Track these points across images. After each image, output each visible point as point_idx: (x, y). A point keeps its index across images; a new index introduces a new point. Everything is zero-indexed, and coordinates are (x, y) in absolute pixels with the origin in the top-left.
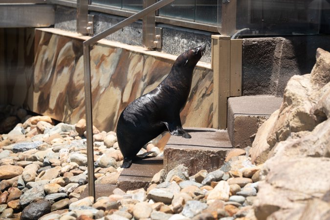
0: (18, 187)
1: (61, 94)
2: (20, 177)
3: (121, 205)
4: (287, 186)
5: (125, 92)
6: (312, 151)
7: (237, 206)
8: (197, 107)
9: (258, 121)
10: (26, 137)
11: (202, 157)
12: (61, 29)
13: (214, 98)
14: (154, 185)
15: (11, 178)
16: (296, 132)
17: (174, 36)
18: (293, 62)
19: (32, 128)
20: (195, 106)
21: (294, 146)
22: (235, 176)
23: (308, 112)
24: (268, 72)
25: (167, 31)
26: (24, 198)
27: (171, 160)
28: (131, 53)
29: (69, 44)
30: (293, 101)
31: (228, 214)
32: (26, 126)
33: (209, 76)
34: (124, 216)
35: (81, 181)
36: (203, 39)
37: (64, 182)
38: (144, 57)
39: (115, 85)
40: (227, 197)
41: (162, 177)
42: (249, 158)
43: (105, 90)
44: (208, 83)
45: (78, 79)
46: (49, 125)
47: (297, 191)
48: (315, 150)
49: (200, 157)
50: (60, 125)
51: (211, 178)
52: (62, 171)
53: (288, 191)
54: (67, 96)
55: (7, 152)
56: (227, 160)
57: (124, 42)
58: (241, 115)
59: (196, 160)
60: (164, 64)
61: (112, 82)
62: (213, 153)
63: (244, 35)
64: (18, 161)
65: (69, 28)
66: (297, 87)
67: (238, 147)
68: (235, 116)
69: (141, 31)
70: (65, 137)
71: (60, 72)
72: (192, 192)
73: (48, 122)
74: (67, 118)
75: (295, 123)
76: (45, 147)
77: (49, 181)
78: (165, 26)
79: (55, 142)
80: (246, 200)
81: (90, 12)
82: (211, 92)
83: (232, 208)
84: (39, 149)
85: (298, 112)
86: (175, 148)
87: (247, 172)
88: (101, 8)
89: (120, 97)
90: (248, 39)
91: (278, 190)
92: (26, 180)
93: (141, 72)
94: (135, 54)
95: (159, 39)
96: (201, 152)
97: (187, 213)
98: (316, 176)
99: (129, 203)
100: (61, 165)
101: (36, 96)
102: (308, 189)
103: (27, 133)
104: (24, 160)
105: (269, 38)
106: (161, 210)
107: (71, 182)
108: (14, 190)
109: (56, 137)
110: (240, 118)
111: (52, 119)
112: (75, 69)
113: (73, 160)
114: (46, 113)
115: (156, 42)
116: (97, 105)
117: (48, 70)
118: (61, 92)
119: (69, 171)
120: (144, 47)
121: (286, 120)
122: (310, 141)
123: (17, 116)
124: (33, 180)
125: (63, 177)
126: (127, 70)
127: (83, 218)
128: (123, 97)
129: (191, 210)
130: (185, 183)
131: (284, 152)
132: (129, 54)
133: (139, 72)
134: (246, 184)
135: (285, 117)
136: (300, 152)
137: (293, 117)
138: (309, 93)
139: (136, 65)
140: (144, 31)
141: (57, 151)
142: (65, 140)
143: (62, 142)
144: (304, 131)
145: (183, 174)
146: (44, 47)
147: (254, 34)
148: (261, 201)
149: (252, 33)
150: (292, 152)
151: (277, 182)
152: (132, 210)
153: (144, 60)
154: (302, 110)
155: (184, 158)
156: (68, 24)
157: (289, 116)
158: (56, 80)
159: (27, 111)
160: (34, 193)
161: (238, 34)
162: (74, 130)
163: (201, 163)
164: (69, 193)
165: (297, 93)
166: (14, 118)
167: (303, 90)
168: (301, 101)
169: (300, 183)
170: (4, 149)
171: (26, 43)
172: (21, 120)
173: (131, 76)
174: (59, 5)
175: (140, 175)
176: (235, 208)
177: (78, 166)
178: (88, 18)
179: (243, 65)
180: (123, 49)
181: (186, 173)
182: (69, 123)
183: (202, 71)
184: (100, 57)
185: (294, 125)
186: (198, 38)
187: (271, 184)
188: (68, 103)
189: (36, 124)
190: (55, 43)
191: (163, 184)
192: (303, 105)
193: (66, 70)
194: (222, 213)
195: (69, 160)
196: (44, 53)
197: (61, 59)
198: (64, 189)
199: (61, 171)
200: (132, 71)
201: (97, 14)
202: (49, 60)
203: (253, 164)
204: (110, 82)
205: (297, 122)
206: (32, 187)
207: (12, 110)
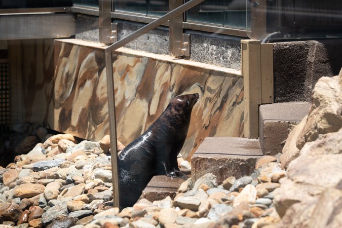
0: (40, 205)
1: (84, 110)
2: (42, 195)
3: (146, 213)
4: (307, 181)
5: (152, 104)
6: (336, 150)
7: (263, 208)
8: (228, 116)
9: (288, 127)
10: (47, 156)
11: (231, 165)
12: (83, 40)
13: (245, 106)
14: (181, 193)
15: (32, 197)
16: (323, 134)
17: (203, 42)
18: (327, 67)
19: (53, 147)
20: (226, 115)
21: (319, 146)
22: (264, 182)
23: (335, 113)
24: (301, 77)
25: (196, 38)
26: (47, 216)
27: (199, 169)
28: (157, 62)
29: (91, 55)
30: (320, 103)
31: (254, 215)
32: (47, 145)
33: (240, 83)
34: (149, 223)
35: (106, 198)
36: (233, 45)
37: (88, 199)
38: (171, 66)
39: (141, 97)
40: (253, 200)
41: (189, 186)
42: (280, 164)
43: (131, 103)
44: (238, 91)
45: (102, 92)
46: (72, 144)
47: (317, 185)
48: (339, 148)
49: (229, 166)
50: (83, 143)
51: (239, 184)
52: (86, 188)
53: (309, 186)
54: (91, 111)
55: (27, 171)
56: (257, 168)
57: (150, 51)
58: (271, 121)
59: (225, 169)
60: (193, 73)
61: (138, 94)
62: (242, 161)
63: (275, 39)
64: (39, 179)
65: (91, 38)
66: (325, 88)
67: (269, 154)
68: (265, 122)
69: (168, 38)
70: (89, 154)
71: (82, 85)
72: (219, 198)
73: (70, 140)
74: (91, 134)
75: (323, 125)
76: (68, 165)
77: (72, 198)
78: (193, 33)
79: (78, 160)
80: (272, 202)
81: (113, 20)
82: (242, 99)
83: (258, 210)
84: (61, 166)
85: (325, 113)
86: (203, 156)
87: (275, 176)
88: (125, 15)
89: (147, 110)
90: (279, 43)
91: (299, 185)
92: (48, 198)
93: (169, 81)
94: (161, 63)
95: (187, 46)
96: (230, 160)
97: (212, 216)
98: (336, 170)
99: (155, 210)
100: (85, 182)
101: (57, 113)
102: (328, 183)
103: (48, 152)
104: (45, 178)
105: (302, 42)
106: (187, 215)
107: (95, 199)
108: (35, 208)
109: (79, 154)
110: (270, 123)
111: (75, 137)
112: (98, 82)
113: (97, 176)
114: (68, 130)
115: (184, 49)
116: (122, 118)
117: (69, 84)
118: (84, 107)
119: (93, 188)
120: (171, 55)
121: (314, 122)
122: (334, 141)
123: (36, 135)
124: (56, 198)
125: (88, 194)
126: (154, 81)
127: (107, 225)
128: (150, 110)
129: (216, 214)
130: (213, 191)
131: (310, 152)
132: (155, 63)
133: (166, 82)
134: (274, 189)
135: (313, 119)
136: (325, 152)
137: (320, 119)
138: (337, 94)
139: (163, 74)
140: (170, 39)
141: (81, 168)
142: (89, 158)
143: (86, 160)
144: (331, 132)
145: (212, 183)
146: (64, 59)
147: (285, 37)
148: (282, 196)
149: (283, 37)
150: (317, 152)
151: (297, 178)
152: (157, 217)
153: (172, 69)
154: (330, 111)
155: (213, 167)
156: (90, 33)
157: (317, 118)
158: (78, 95)
159: (47, 129)
160: (57, 210)
161: (269, 38)
162: (98, 147)
163: (230, 171)
164: (94, 210)
165: (325, 94)
166: (33, 138)
167: (331, 92)
168: (328, 102)
169: (320, 177)
170: (23, 168)
171: (45, 56)
172: (41, 140)
173: (158, 87)
174: (80, 13)
175: (167, 186)
176: (261, 210)
177: (103, 183)
178: (112, 26)
179: (274, 71)
180: (148, 57)
181: (214, 182)
182: (93, 140)
183: (232, 78)
184: (125, 68)
185: (321, 127)
186: (227, 44)
187: (292, 180)
188: (91, 119)
189: (57, 143)
190: (76, 55)
191: (190, 193)
192: (330, 107)
193: (88, 84)
194: (247, 215)
195: (93, 176)
196: (65, 66)
197: (83, 72)
198: (88, 205)
199: (84, 188)
200: (159, 82)
201: (121, 22)
202: (70, 73)
203: (282, 169)
204: (136, 94)
205: (325, 124)
206: (54, 205)
207: (31, 129)
